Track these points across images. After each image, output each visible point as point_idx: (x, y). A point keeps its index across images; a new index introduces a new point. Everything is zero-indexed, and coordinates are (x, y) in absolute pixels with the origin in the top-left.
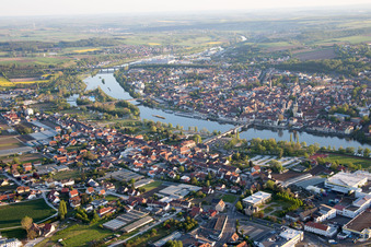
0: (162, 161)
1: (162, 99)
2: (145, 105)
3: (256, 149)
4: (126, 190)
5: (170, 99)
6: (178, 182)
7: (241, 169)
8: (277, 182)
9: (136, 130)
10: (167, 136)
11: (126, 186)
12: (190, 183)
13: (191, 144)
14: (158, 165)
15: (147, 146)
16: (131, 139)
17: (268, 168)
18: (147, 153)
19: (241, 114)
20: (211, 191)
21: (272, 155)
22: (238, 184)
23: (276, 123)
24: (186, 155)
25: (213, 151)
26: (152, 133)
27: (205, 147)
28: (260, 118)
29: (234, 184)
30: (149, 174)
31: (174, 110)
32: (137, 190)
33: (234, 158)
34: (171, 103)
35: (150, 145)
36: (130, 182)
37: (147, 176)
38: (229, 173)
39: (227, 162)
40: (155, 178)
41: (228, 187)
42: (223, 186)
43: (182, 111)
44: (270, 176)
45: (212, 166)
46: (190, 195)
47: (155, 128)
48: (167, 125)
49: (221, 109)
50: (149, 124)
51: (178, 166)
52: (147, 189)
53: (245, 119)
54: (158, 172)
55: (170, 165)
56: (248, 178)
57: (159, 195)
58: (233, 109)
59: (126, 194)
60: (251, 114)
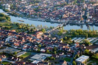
0: (28, 42)
1: (20, 12)
2: (12, 15)
3: (74, 35)
4: (13, 58)
5: (24, 12)
6: (39, 52)
7: (69, 44)
8: (90, 50)
9: (11, 28)
10: (28, 30)
11: (13, 56)
12: (45, 52)
13: (41, 33)
14: (27, 44)
15: (19, 35)
16: (10, 32)
17: (82, 43)
18: (19, 38)
19: (61, 18)
20: (57, 56)
21: (82, 37)
22: (70, 52)
23: (79, 22)
24: (40, 39)
25: (53, 36)
26: (20, 29)
27: (48, 34)
28: (71, 19)
29: (68, 52)
30: (23, 49)
31: (28, 17)
32: (19, 58)
33: (64, 39)
34: (25, 14)
35: (20, 34)
36: (14, 54)
37: (22, 50)
38: (64, 47)
39: (61, 42)
40: (27, 51)
41: (65, 54)
42: (63, 54)
43: (32, 17)
44: (85, 48)
45: (54, 44)
46: (47, 59)
47: (21, 26)
48: (26, 24)
49: (51, 16)
50: (17, 25)
51: (37, 44)
52: (24, 57)
53: (64, 21)
54: (28, 48)
55: (33, 44)
56: (74, 49)
57: (31, 60)
58: (57, 16)
59: (13, 60)
60: (67, 18)
